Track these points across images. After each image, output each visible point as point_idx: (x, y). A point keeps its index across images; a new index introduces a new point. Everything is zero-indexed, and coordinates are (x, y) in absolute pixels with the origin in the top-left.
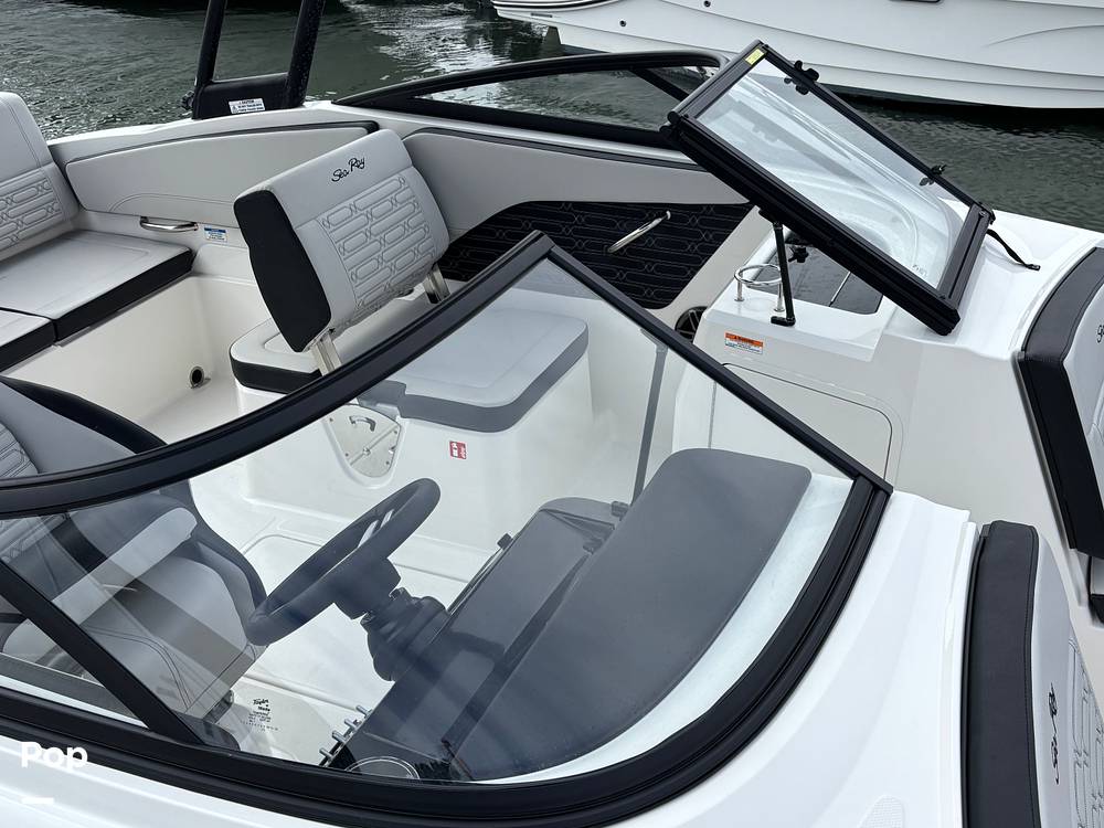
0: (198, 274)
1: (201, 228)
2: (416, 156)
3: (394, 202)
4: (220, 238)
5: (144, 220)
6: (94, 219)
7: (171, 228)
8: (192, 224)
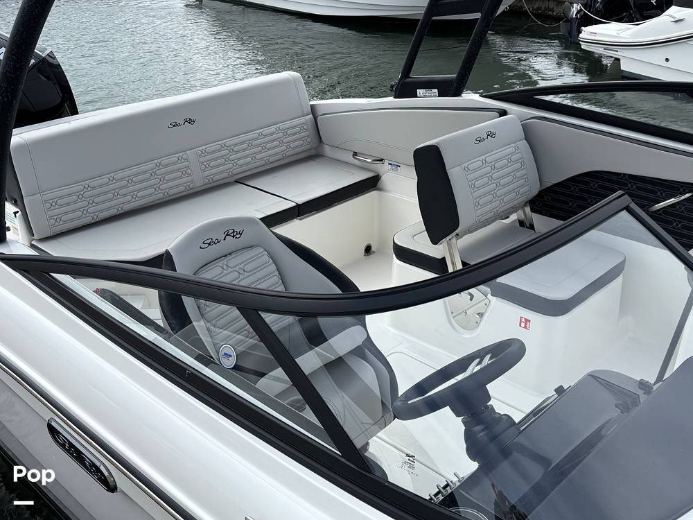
0: (380, 189)
1: (386, 162)
2: (528, 134)
3: (510, 161)
4: (396, 170)
5: (355, 154)
6: (328, 150)
7: (369, 160)
8: (382, 160)
